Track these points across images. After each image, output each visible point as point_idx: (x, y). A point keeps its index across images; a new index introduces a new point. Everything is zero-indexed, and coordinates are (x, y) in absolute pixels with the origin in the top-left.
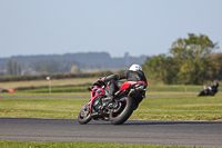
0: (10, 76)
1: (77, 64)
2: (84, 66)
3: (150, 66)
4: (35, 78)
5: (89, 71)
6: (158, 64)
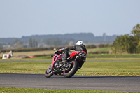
0: (31, 48)
1: (73, 40)
3: (119, 41)
4: (46, 49)
6: (124, 40)
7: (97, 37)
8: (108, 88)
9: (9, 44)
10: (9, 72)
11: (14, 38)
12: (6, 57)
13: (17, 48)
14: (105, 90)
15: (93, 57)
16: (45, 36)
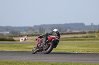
1: (70, 28)
2: (73, 29)
5: (75, 31)
7: (87, 26)
8: (95, 62)
9: (25, 31)
10: (24, 50)
11: (28, 27)
12: (22, 40)
13: (30, 34)
14: (93, 63)
15: (84, 40)
16: (50, 25)
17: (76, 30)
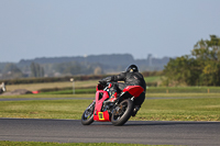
0: (34, 78)
3: (173, 67)
4: (59, 80)
6: (181, 65)
14: (151, 143)
17: (115, 68)
